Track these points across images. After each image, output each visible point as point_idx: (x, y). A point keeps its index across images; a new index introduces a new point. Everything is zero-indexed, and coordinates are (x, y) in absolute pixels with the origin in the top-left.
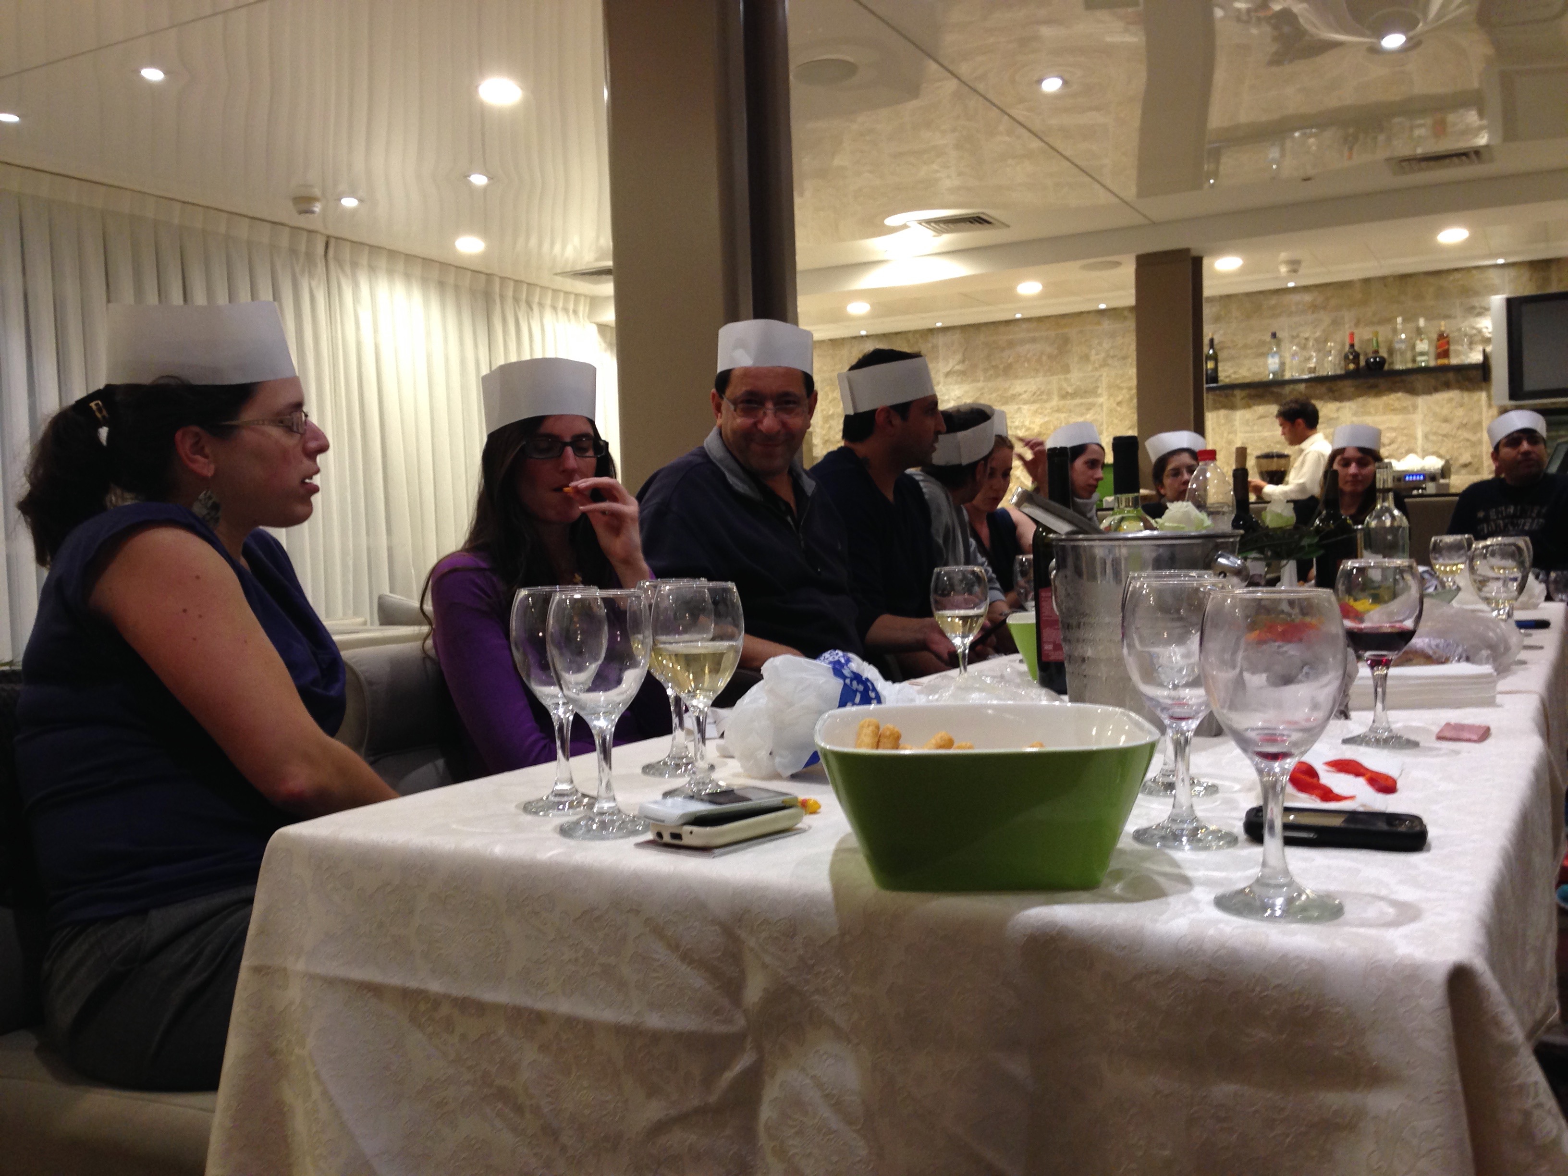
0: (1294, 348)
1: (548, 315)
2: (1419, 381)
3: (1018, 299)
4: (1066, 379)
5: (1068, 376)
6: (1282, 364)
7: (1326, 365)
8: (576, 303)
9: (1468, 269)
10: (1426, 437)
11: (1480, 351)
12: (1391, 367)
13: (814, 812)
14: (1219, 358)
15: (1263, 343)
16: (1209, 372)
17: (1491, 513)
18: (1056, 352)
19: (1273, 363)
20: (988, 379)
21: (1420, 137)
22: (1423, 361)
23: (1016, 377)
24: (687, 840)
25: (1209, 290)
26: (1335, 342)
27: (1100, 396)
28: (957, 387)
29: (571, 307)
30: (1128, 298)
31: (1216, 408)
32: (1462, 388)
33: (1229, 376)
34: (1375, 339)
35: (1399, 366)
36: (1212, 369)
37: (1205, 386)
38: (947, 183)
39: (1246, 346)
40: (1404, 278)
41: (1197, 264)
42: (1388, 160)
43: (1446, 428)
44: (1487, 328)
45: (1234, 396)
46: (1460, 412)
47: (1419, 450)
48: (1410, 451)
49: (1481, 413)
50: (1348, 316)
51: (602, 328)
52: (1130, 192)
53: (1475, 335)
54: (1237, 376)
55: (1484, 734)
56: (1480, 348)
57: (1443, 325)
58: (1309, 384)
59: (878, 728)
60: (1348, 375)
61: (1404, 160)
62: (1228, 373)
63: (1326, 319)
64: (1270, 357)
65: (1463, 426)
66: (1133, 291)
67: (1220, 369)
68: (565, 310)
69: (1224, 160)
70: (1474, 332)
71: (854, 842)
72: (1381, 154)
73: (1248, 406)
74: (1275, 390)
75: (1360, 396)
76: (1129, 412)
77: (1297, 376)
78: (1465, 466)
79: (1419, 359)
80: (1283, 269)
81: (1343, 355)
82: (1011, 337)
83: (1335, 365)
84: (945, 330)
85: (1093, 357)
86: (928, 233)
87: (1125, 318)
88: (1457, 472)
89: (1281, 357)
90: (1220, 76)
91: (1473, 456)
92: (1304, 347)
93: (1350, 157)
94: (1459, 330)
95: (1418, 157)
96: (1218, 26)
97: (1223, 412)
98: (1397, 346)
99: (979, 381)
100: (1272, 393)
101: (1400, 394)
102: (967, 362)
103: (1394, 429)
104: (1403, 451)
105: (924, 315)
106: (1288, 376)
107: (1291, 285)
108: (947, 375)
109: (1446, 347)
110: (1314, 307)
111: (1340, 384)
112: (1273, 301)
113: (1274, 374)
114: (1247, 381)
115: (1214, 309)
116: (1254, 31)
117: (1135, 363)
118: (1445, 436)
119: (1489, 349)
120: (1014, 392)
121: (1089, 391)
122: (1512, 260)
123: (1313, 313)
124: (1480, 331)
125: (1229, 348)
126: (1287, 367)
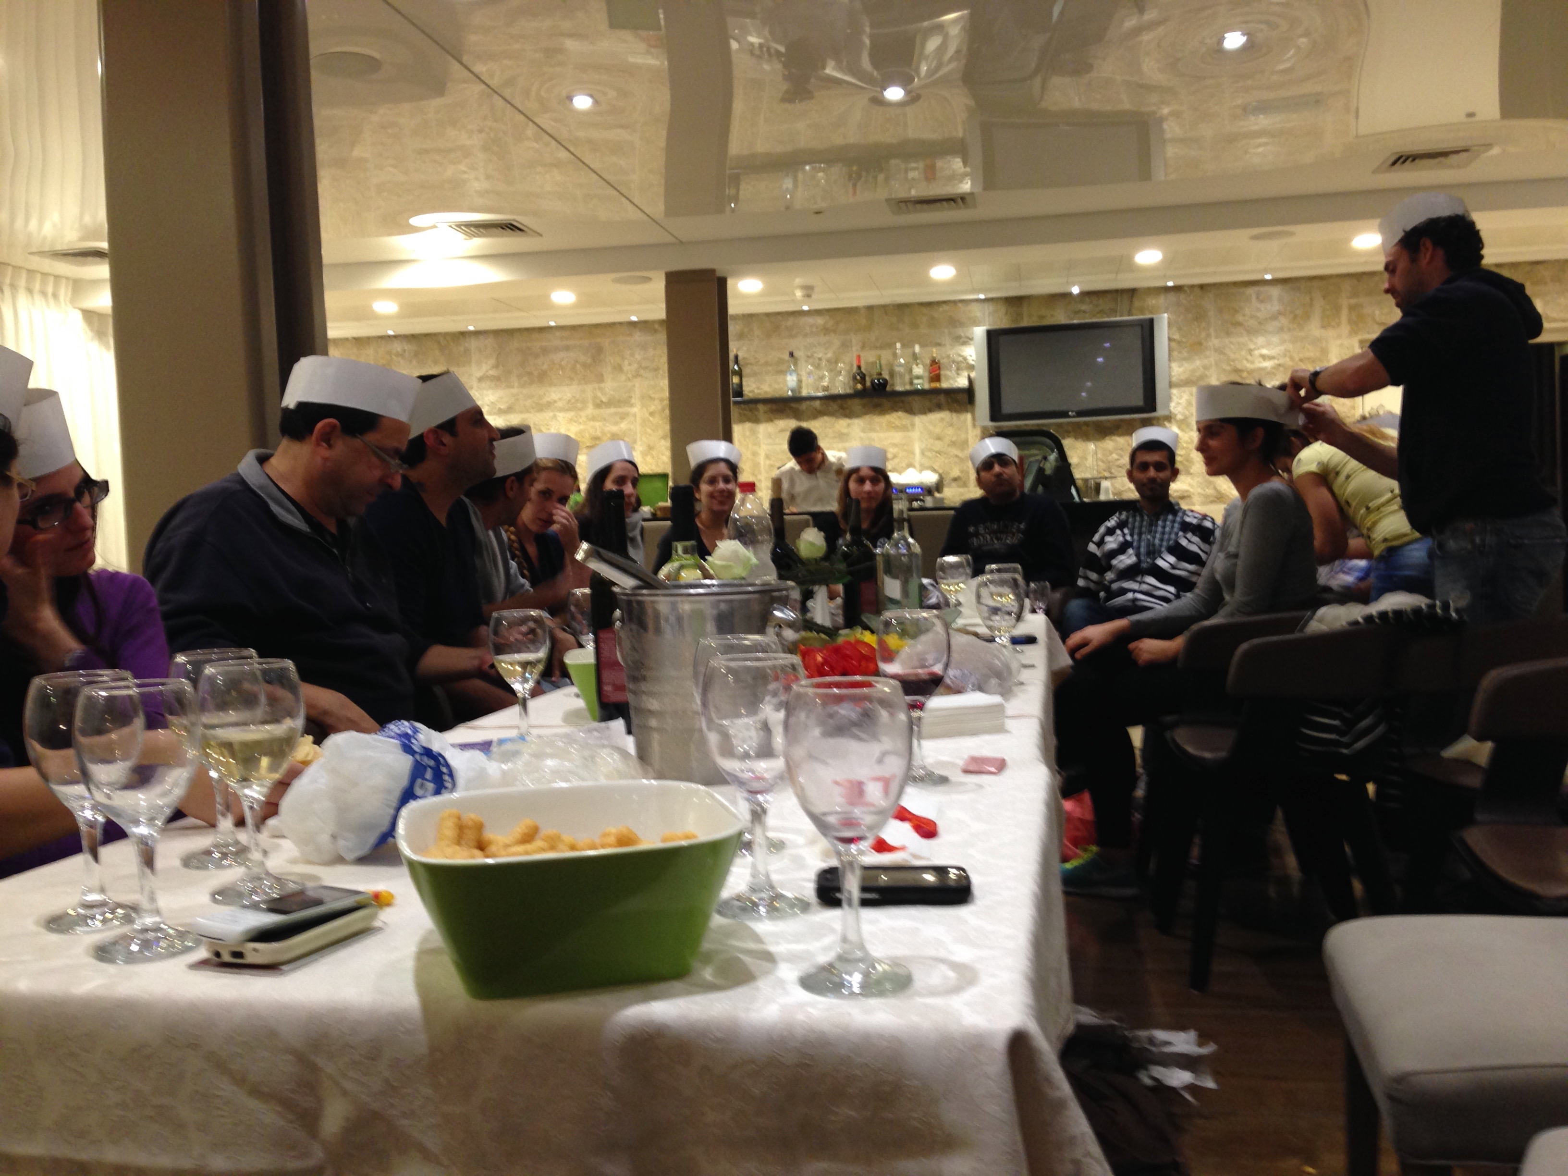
0: (809, 367)
1: (22, 299)
2: (916, 401)
3: (551, 306)
4: (600, 389)
5: (602, 385)
6: (800, 381)
7: (837, 384)
8: (56, 285)
9: (955, 302)
10: (923, 453)
11: (965, 377)
12: (892, 387)
13: (389, 905)
14: (744, 373)
15: (781, 361)
16: (735, 386)
17: (979, 528)
18: (589, 361)
19: (791, 380)
20: (522, 386)
21: (913, 179)
22: (919, 384)
23: (551, 384)
24: (250, 959)
25: (734, 308)
26: (844, 363)
27: (632, 405)
28: (490, 392)
29: (50, 290)
30: (658, 311)
31: (741, 421)
32: (951, 410)
33: (752, 391)
34: (878, 362)
35: (899, 388)
36: (737, 384)
37: (732, 399)
38: (477, 185)
39: (767, 364)
40: (902, 308)
41: (722, 284)
42: (887, 200)
43: (939, 445)
44: (971, 356)
45: (757, 410)
46: (950, 431)
47: (917, 465)
48: (910, 465)
49: (967, 433)
50: (855, 340)
51: (89, 315)
52: (658, 209)
53: (961, 362)
54: (759, 391)
55: (1001, 765)
56: (966, 374)
57: (935, 352)
58: (823, 401)
59: (459, 818)
60: (857, 395)
61: (902, 202)
62: (752, 388)
63: (836, 341)
64: (788, 374)
65: (953, 444)
66: (663, 305)
67: (744, 383)
68: (44, 293)
69: (743, 186)
70: (960, 359)
71: (438, 940)
72: (882, 194)
73: (770, 420)
74: (793, 405)
75: (866, 414)
76: (660, 422)
77: (813, 393)
78: (955, 479)
79: (916, 381)
80: (799, 294)
81: (851, 376)
82: (544, 344)
83: (844, 384)
84: (477, 333)
85: (626, 368)
86: (459, 236)
87: (656, 331)
88: (949, 486)
89: (798, 374)
90: (738, 106)
91: (962, 472)
92: (818, 367)
93: (855, 193)
94: (948, 357)
95: (912, 199)
96: (735, 59)
97: (748, 425)
98: (897, 369)
99: (513, 387)
100: (791, 408)
101: (900, 414)
102: (501, 367)
103: (895, 445)
104: (904, 465)
105: (455, 318)
106: (804, 393)
107: (806, 308)
108: (480, 379)
109: (937, 372)
110: (826, 331)
111: (849, 402)
112: (790, 322)
113: (792, 391)
114: (769, 396)
115: (738, 327)
116: (766, 67)
117: (666, 374)
118: (939, 452)
119: (973, 375)
120: (549, 399)
121: (620, 402)
122: (990, 295)
123: (825, 335)
124: (965, 359)
125: (751, 364)
126: (804, 384)
